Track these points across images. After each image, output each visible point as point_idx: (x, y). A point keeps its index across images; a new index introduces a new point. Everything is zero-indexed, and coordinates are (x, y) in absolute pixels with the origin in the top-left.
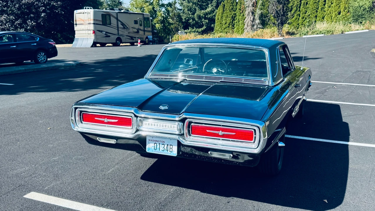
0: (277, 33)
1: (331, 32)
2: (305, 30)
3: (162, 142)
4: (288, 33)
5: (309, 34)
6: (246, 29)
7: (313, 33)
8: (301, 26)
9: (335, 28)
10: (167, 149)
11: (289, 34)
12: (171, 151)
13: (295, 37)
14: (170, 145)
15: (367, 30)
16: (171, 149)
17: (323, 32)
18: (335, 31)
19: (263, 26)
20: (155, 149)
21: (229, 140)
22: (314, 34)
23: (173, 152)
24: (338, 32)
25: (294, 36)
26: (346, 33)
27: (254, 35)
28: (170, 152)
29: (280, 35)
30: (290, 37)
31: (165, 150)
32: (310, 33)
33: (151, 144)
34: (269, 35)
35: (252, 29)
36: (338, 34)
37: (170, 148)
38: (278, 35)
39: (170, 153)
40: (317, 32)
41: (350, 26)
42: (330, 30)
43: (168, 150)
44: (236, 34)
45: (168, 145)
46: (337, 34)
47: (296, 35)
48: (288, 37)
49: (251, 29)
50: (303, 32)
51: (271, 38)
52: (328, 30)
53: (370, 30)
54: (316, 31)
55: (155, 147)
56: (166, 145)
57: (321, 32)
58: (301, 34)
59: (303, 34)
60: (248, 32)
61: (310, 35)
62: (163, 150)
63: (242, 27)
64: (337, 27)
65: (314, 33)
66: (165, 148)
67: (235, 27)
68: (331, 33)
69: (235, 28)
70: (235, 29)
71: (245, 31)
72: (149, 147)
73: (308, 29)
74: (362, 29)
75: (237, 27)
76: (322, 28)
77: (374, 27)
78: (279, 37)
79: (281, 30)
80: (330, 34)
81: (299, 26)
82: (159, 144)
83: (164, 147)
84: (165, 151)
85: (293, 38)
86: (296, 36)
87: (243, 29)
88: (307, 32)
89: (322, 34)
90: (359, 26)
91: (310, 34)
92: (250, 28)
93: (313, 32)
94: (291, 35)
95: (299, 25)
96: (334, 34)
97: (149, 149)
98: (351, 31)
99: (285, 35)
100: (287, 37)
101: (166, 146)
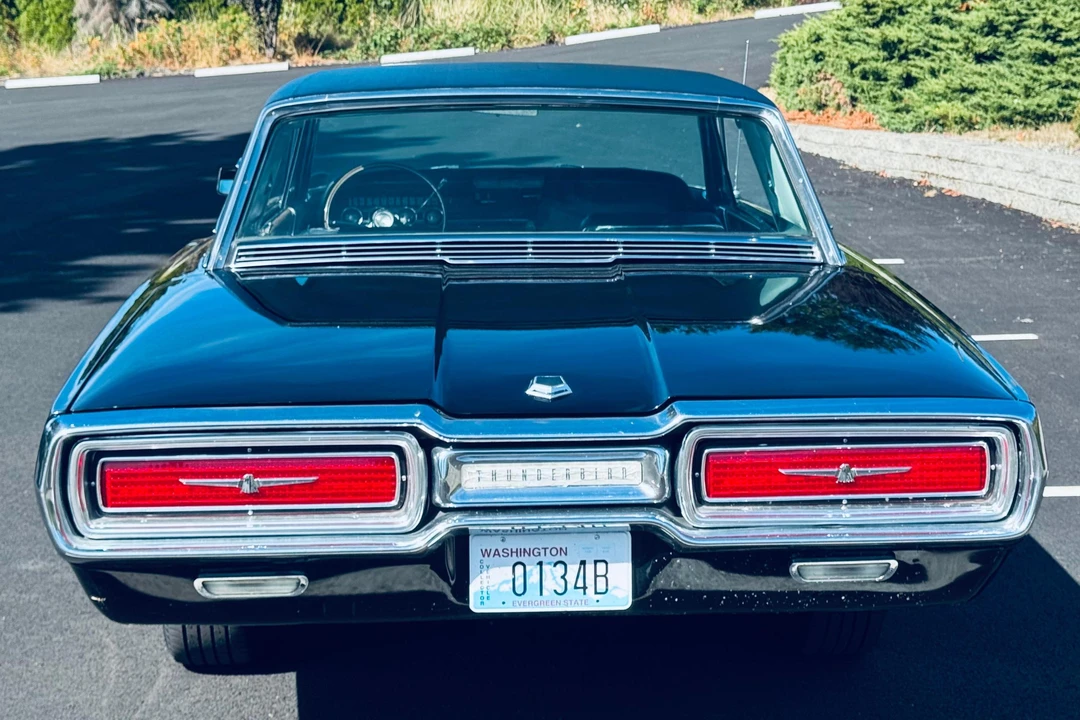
0: (254, 41)
1: (500, 35)
2: (386, 29)
3: (554, 551)
4: (305, 42)
5: (405, 48)
6: (87, 18)
7: (423, 41)
8: (353, 10)
9: (513, 17)
10: (580, 584)
11: (314, 48)
12: (601, 587)
13: (344, 61)
14: (596, 562)
15: (655, 29)
16: (601, 582)
17: (469, 37)
18: (515, 32)
19: (172, 6)
20: (519, 590)
21: (882, 501)
22: (427, 45)
23: (615, 590)
24: (530, 37)
25: (338, 54)
26: (571, 40)
27: (139, 52)
28: (596, 593)
29: (270, 52)
30: (318, 59)
31: (570, 586)
32: (410, 41)
33: (493, 571)
34: (217, 50)
35: (116, 21)
36: (535, 44)
37: (596, 576)
38: (260, 49)
39: (598, 597)
40: (442, 37)
41: (581, 10)
42: (496, 27)
43: (585, 588)
44: (33, 44)
45: (583, 563)
46: (530, 45)
47: (347, 52)
48: (310, 59)
49: (110, 20)
50: (377, 38)
51: (226, 64)
52: (487, 25)
53: (664, 25)
54: (433, 34)
55: (519, 582)
56: (574, 563)
57: (457, 37)
58: (368, 48)
59: (376, 45)
60: (97, 33)
61: (410, 51)
62: (560, 591)
63: (58, 10)
64: (524, 14)
65: (427, 40)
66: (571, 577)
67: (21, 7)
68: (503, 40)
69: (19, 13)
70: (24, 17)
71: (83, 30)
72: (485, 585)
73: (398, 26)
74: (633, 22)
75: (31, 7)
76: (461, 21)
77: (676, 12)
78: (266, 59)
79: (271, 24)
80: (498, 45)
81: (344, 9)
82: (540, 564)
83: (563, 577)
84: (572, 593)
85: (333, 65)
86: (346, 58)
87: (64, 20)
88: (396, 37)
89: (465, 45)
90: (616, 11)
91: (411, 46)
92: (105, 17)
93: (420, 36)
94: (322, 49)
95: (345, 6)
96: (516, 45)
97: (485, 597)
98: (586, 32)
99: (290, 49)
100: (304, 60)
101: (573, 569)
